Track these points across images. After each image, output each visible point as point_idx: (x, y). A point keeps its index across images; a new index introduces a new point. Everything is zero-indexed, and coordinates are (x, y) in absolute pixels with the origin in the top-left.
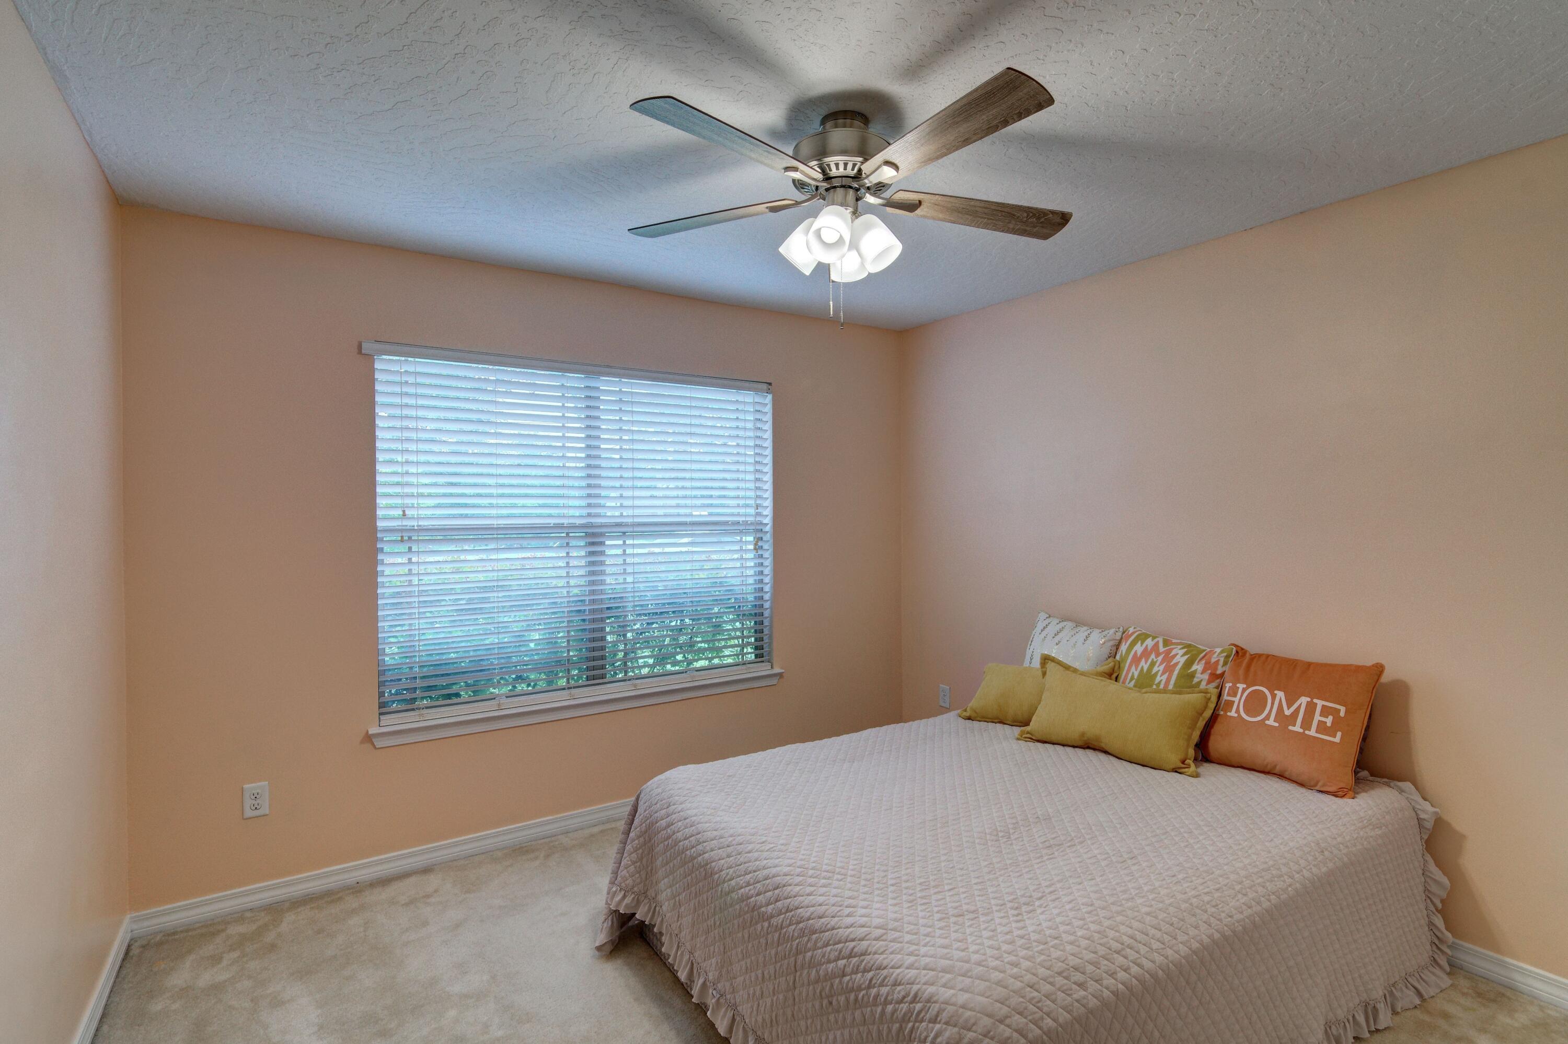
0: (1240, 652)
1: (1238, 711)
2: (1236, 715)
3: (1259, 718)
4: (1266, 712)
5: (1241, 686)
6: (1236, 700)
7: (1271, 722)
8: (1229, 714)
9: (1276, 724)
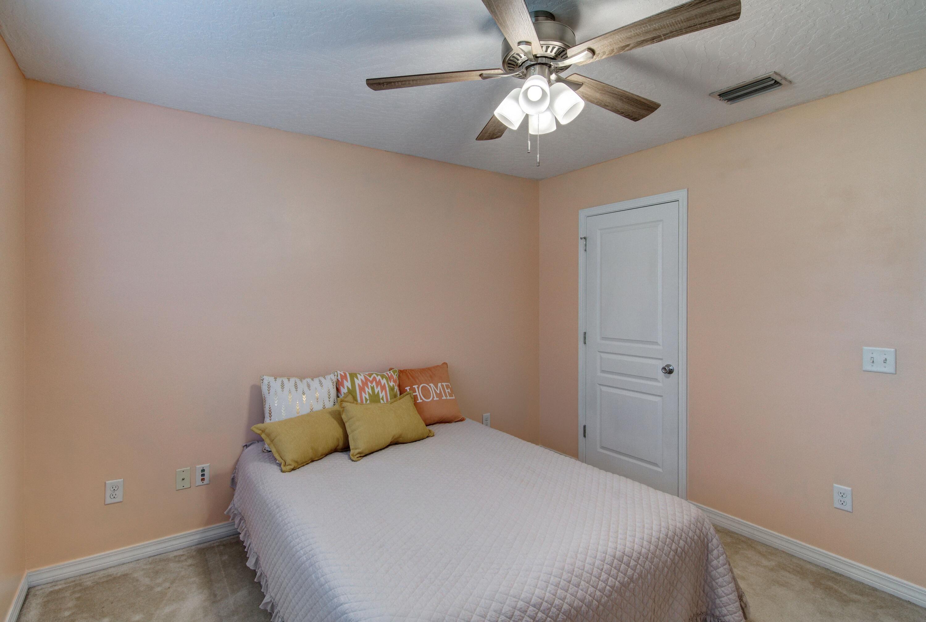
0: (400, 371)
1: (421, 399)
2: (422, 401)
3: (431, 399)
4: (432, 394)
5: (416, 387)
6: (417, 393)
7: (435, 399)
8: (418, 401)
9: (438, 399)
